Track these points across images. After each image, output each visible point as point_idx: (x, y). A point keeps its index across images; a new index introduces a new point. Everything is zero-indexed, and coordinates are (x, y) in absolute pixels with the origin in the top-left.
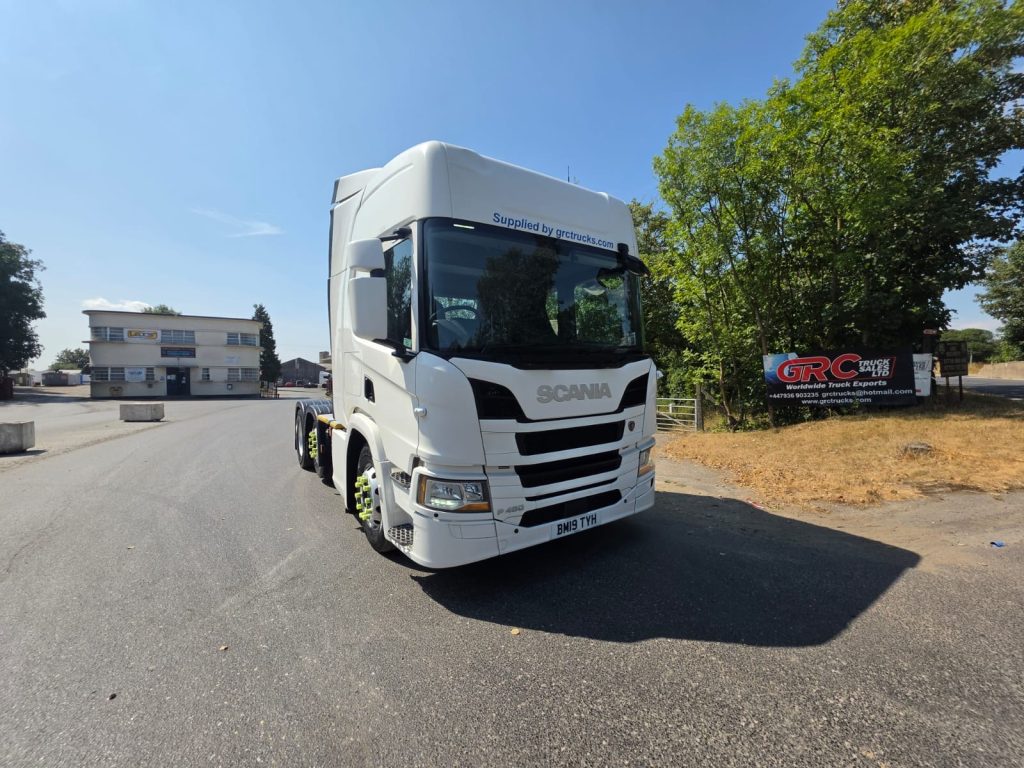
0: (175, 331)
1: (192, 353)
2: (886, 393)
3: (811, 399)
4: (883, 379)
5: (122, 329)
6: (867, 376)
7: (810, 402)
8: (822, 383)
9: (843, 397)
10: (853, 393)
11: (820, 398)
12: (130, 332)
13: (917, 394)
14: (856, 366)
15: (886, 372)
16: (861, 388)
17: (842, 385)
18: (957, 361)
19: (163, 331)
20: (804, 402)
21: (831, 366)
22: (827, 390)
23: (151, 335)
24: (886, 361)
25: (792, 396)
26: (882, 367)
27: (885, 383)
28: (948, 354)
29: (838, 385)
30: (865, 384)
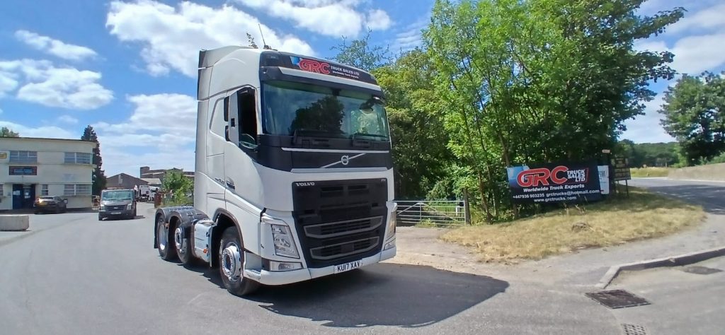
0: (20, 151)
1: (33, 171)
2: (584, 192)
3: (540, 198)
4: (582, 183)
6: (572, 181)
7: (539, 200)
8: (546, 186)
9: (559, 196)
10: (565, 194)
11: (545, 197)
13: (602, 193)
14: (565, 175)
15: (583, 179)
16: (569, 190)
17: (558, 188)
18: (623, 170)
19: (11, 152)
20: (535, 201)
21: (550, 175)
22: (549, 191)
23: (2, 156)
24: (583, 171)
25: (527, 196)
26: (580, 175)
27: (583, 186)
28: (617, 166)
29: (555, 188)
30: (572, 187)
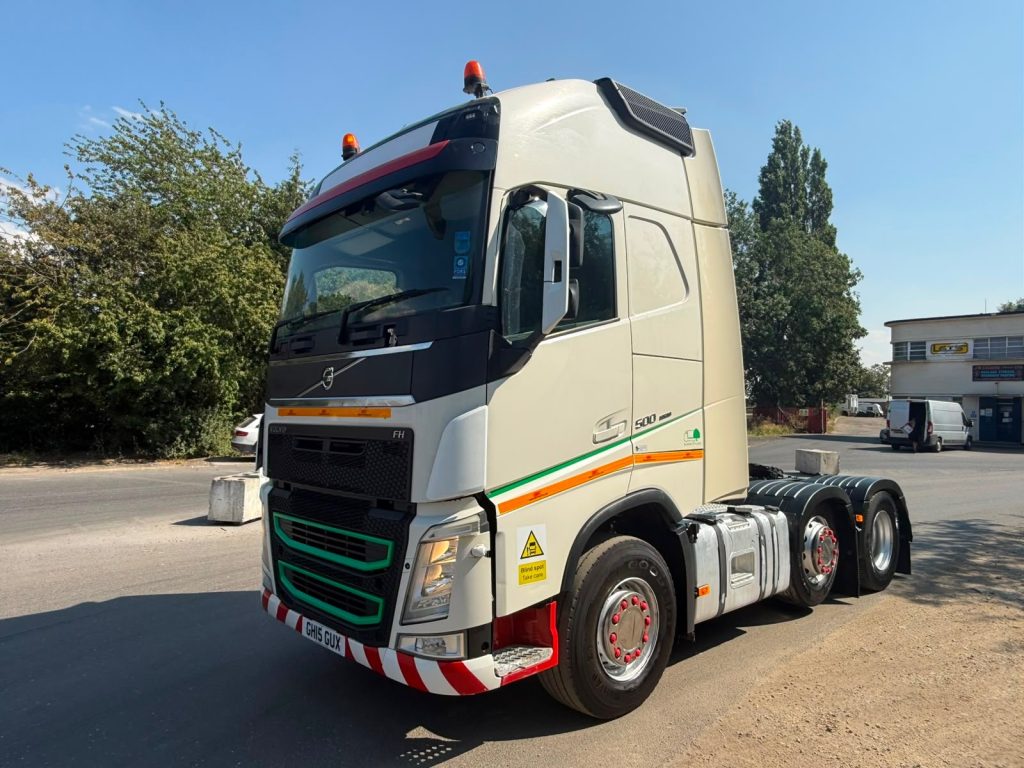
0: (992, 339)
1: (1017, 373)
5: (924, 343)
12: (934, 345)
19: (976, 341)
23: (961, 349)
